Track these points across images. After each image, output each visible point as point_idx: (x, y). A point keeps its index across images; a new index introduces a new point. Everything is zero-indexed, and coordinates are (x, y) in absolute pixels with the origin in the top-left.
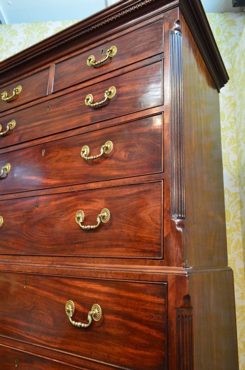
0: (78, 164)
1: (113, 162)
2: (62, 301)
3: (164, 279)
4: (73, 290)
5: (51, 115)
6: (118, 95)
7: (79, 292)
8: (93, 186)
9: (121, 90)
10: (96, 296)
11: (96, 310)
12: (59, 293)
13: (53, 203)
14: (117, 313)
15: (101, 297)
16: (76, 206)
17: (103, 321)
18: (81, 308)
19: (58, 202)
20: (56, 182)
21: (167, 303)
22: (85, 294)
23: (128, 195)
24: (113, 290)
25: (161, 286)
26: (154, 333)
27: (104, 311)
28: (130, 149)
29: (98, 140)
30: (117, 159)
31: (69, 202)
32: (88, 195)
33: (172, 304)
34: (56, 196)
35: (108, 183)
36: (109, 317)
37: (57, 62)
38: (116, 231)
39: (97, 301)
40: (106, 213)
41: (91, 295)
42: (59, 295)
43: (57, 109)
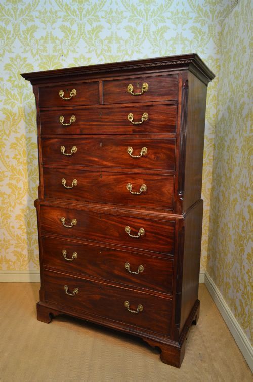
0: (125, 157)
1: (147, 160)
2: (123, 226)
3: (174, 219)
4: (128, 222)
5: (103, 120)
6: (149, 119)
7: (132, 223)
8: (136, 171)
9: (151, 116)
10: (142, 225)
11: (142, 231)
12: (121, 223)
13: (112, 177)
14: (152, 232)
15: (144, 226)
16: (126, 180)
17: (145, 235)
18: (134, 230)
19: (115, 177)
20: (112, 165)
21: (175, 229)
22: (136, 224)
23: (156, 179)
24: (150, 223)
25: (172, 223)
26: (169, 240)
27: (146, 231)
28: (157, 155)
29: (138, 145)
30: (149, 159)
31: (122, 178)
32: (133, 176)
33: (177, 229)
34: (114, 173)
35: (145, 171)
36: (148, 234)
37: (104, 79)
38: (150, 196)
39: (142, 227)
40: (144, 187)
41: (138, 224)
42: (121, 224)
43: (108, 117)
